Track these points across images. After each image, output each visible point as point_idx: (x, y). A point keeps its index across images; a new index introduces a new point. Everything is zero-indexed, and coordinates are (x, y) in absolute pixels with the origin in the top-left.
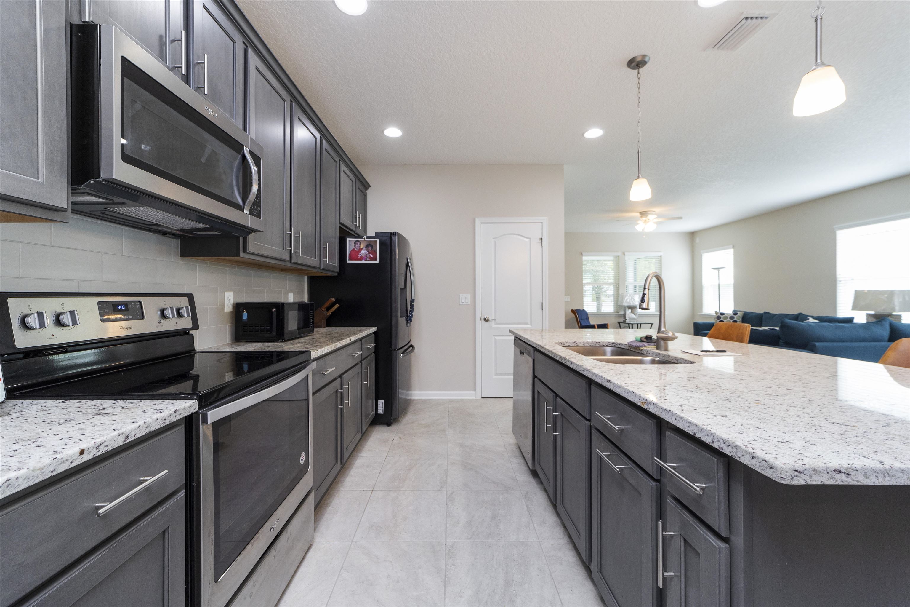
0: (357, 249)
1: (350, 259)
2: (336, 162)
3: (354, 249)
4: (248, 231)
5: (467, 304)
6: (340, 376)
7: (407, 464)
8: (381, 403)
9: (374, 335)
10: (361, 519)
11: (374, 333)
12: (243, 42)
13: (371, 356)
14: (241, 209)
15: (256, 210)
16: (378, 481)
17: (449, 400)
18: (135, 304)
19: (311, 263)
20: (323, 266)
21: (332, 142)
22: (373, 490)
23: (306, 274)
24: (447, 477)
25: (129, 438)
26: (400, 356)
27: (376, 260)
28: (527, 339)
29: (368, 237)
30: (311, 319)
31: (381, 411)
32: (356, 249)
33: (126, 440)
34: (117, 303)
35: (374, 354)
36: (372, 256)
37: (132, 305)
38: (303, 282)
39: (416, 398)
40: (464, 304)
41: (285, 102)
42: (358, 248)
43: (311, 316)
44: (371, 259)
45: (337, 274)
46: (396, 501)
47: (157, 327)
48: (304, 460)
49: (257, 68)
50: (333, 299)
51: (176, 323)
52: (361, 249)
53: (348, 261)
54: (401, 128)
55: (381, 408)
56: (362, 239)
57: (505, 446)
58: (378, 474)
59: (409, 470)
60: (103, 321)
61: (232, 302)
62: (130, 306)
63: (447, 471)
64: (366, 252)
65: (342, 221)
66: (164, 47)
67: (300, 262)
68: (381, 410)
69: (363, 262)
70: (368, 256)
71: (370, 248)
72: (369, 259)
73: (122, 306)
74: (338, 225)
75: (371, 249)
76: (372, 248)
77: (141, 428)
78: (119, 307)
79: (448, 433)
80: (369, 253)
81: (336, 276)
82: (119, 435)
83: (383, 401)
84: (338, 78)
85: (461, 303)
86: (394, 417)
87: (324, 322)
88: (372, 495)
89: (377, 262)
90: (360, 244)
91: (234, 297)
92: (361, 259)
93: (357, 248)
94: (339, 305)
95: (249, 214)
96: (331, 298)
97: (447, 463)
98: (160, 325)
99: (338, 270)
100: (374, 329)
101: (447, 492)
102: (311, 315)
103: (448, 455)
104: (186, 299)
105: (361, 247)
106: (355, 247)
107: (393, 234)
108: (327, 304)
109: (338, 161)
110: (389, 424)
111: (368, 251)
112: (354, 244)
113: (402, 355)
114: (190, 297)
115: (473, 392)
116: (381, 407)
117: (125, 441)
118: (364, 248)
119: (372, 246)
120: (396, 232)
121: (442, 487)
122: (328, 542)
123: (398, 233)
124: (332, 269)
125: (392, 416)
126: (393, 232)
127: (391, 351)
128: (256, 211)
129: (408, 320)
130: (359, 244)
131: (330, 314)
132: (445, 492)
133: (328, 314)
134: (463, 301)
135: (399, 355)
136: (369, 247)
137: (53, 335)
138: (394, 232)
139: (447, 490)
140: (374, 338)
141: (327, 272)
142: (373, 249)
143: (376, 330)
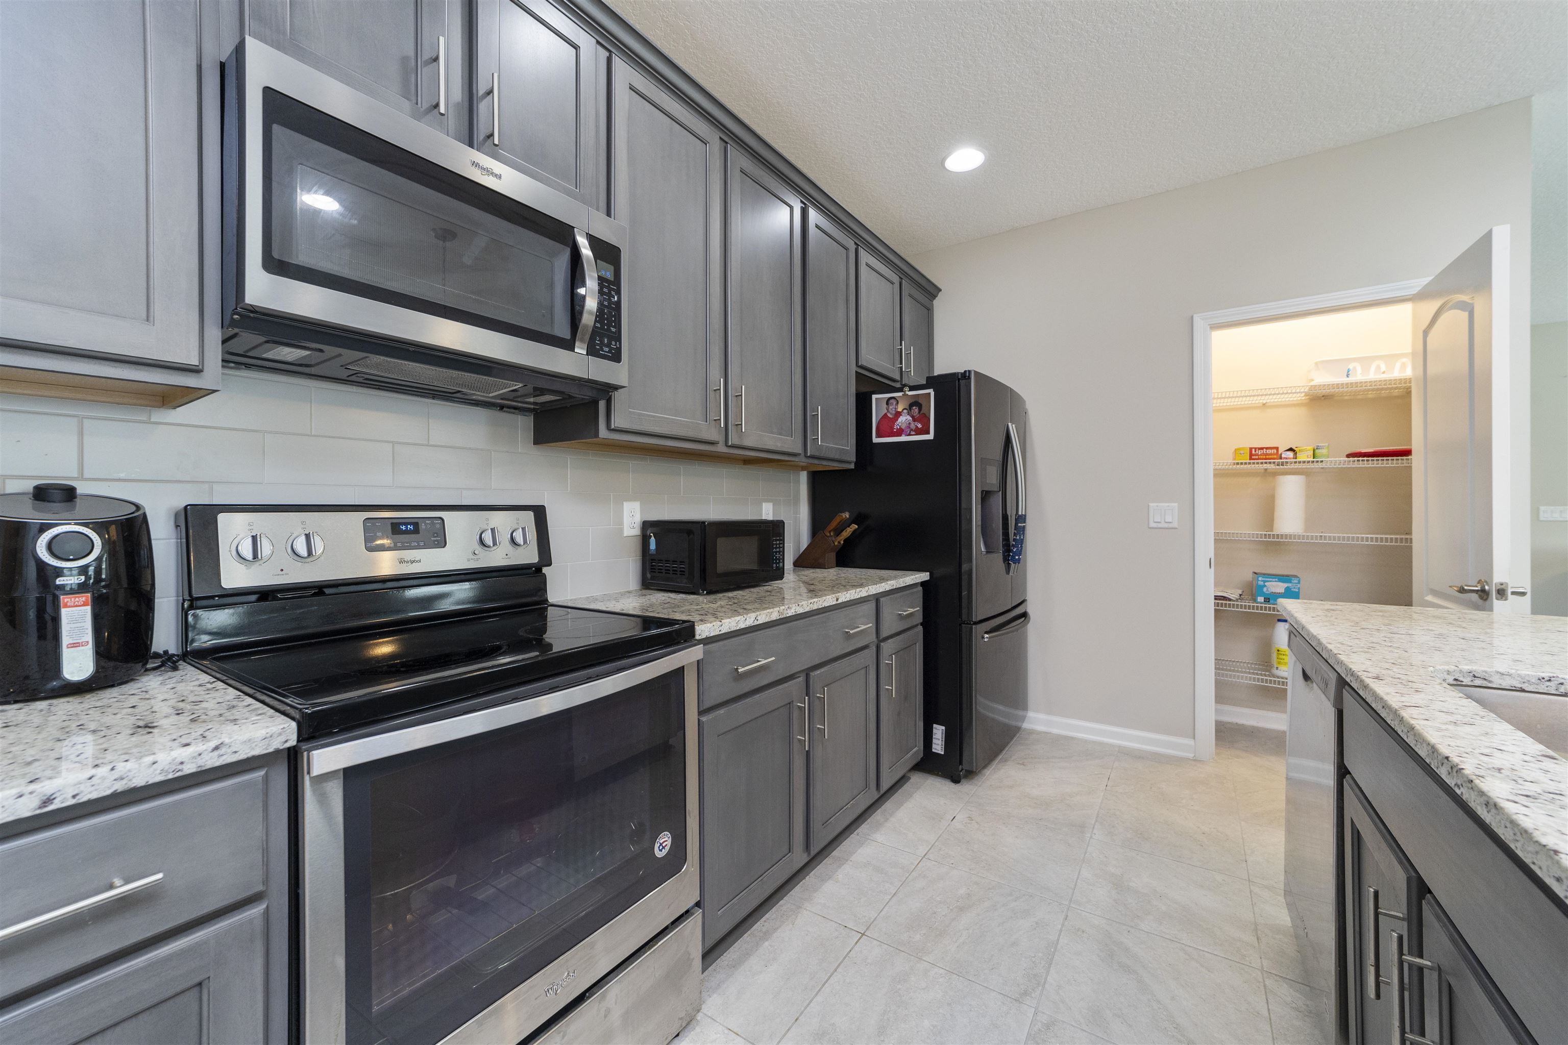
0: (891, 414)
1: (878, 436)
2: (846, 249)
3: (886, 414)
4: (606, 390)
5: (1171, 525)
6: (808, 672)
7: (962, 891)
8: (939, 731)
9: (920, 588)
10: (811, 1001)
11: (923, 584)
12: (598, 42)
13: (916, 630)
14: (569, 345)
15: (608, 345)
16: (883, 913)
17: (1120, 746)
18: (433, 524)
19: (779, 445)
20: (811, 451)
21: (833, 209)
22: (863, 934)
23: (803, 468)
24: (1049, 967)
25: (55, 801)
26: (983, 638)
27: (928, 433)
28: (1320, 643)
29: (912, 388)
30: (776, 552)
31: (938, 747)
32: (889, 415)
33: (45, 806)
34: (401, 521)
35: (920, 628)
36: (920, 426)
37: (426, 524)
38: (798, 482)
39: (1040, 728)
40: (1160, 525)
41: (706, 144)
42: (894, 412)
43: (776, 548)
44: (918, 432)
45: (852, 466)
46: (899, 986)
47: (468, 560)
48: (667, 848)
49: (632, 88)
50: (846, 515)
51: (507, 555)
52: (898, 414)
53: (875, 440)
54: (981, 146)
55: (940, 742)
56: (900, 394)
57: (1256, 930)
58: (890, 897)
59: (961, 909)
60: (370, 549)
61: (638, 519)
62: (422, 526)
63: (1055, 950)
64: (909, 418)
65: (862, 362)
66: (413, 76)
67: (748, 442)
68: (938, 744)
69: (903, 438)
70: (913, 426)
71: (915, 410)
72: (914, 433)
73: (409, 526)
74: (854, 368)
75: (919, 412)
76: (920, 410)
77: (99, 781)
78: (404, 528)
79: (1091, 837)
80: (914, 420)
81: (852, 469)
82: (21, 796)
83: (944, 728)
84: (819, 71)
85: (1152, 525)
86: (965, 766)
87: (832, 557)
88: (857, 948)
89: (930, 436)
90: (898, 403)
91: (642, 511)
92: (900, 433)
93: (891, 412)
94: (857, 526)
95: (587, 354)
96: (843, 512)
97: (1063, 925)
98: (473, 557)
99: (853, 458)
100: (924, 576)
101: (1036, 1013)
102: (776, 544)
103: (1071, 901)
104: (530, 515)
105: (900, 409)
106: (887, 410)
107: (966, 376)
108: (834, 524)
109: (852, 247)
110: (956, 780)
111: (913, 417)
112: (885, 406)
113: (986, 636)
114: (540, 513)
115: (1191, 742)
116: (939, 739)
117: (40, 808)
118: (905, 411)
119: (920, 406)
120: (969, 371)
121: (1026, 993)
122: (726, 1031)
123: (975, 372)
124: (837, 457)
125: (961, 763)
126: (963, 372)
127: (960, 625)
128: (607, 349)
129: (1009, 560)
130: (894, 404)
131: (842, 542)
132: (1031, 1015)
133: (836, 543)
134: (1158, 519)
135: (979, 637)
136: (914, 408)
137: (282, 570)
138: (965, 371)
139: (1036, 1009)
140: (920, 595)
141: (825, 463)
142: (922, 412)
143: (928, 578)
